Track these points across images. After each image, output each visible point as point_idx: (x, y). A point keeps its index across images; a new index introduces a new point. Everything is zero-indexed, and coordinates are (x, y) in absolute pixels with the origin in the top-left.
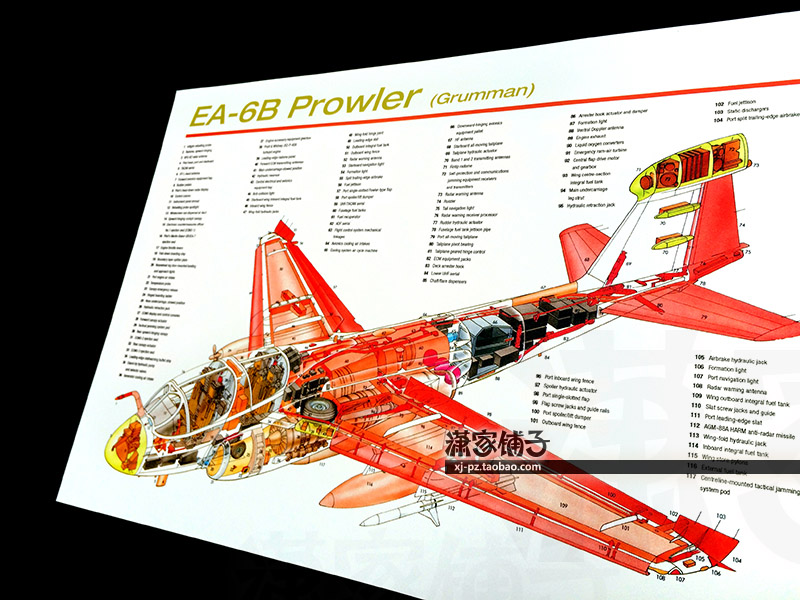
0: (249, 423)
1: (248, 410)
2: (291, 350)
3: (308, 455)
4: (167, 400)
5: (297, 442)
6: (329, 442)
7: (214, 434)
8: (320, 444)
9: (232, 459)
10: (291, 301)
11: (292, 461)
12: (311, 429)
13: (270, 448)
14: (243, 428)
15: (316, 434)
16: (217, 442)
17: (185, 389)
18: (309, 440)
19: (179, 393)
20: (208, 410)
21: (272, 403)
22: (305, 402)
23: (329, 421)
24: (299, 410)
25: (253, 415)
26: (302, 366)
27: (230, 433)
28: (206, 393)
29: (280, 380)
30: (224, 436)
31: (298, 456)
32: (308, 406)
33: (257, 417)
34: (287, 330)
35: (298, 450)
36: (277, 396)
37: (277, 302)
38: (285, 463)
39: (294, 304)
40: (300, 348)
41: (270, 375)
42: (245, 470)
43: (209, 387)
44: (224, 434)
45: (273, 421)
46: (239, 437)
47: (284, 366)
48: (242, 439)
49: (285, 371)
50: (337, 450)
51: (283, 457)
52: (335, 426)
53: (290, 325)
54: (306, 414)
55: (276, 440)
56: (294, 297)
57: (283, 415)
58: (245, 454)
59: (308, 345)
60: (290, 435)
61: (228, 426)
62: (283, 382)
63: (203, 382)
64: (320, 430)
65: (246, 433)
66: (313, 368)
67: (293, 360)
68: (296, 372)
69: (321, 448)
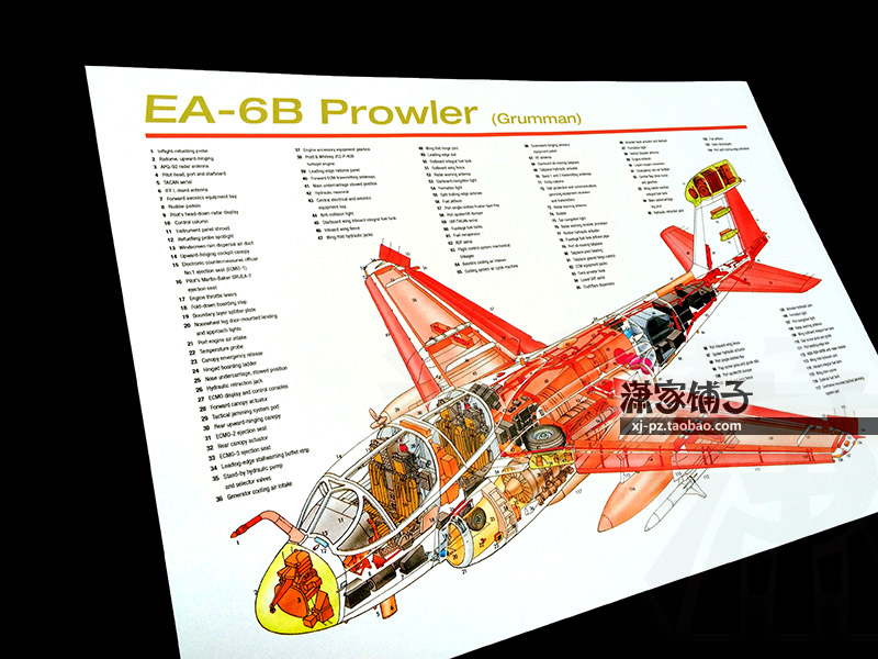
0: (472, 483)
1: (463, 470)
2: (479, 387)
3: (559, 489)
4: (333, 503)
5: (541, 481)
6: (573, 466)
7: (434, 514)
8: (565, 472)
9: (474, 533)
10: (448, 333)
11: (546, 502)
12: (548, 461)
13: (514, 499)
14: (468, 493)
15: (554, 464)
16: (443, 523)
17: (357, 477)
18: (551, 473)
19: (348, 486)
20: (408, 490)
21: (489, 451)
22: (525, 436)
23: (562, 446)
24: (523, 447)
25: (472, 473)
26: (501, 400)
27: (455, 504)
28: (393, 471)
29: (484, 423)
30: (450, 512)
31: (550, 495)
32: (530, 438)
33: (479, 473)
34: (461, 367)
35: (547, 488)
36: (491, 441)
37: (431, 339)
38: (539, 508)
39: (453, 336)
40: (489, 381)
41: (468, 421)
42: (498, 537)
43: (392, 463)
44: (447, 509)
45: (500, 470)
46: (468, 505)
47: (480, 406)
48: (475, 504)
49: (484, 411)
50: (585, 471)
51: (534, 503)
52: (570, 449)
53: (463, 360)
54: (534, 448)
55: (516, 489)
56: (449, 328)
57: (508, 459)
58: (488, 520)
59: (495, 376)
60: (529, 477)
61: (447, 498)
62: (488, 424)
63: (379, 459)
64: (557, 459)
65: (476, 497)
66: (515, 398)
67: (487, 396)
68: (497, 408)
69: (569, 476)
